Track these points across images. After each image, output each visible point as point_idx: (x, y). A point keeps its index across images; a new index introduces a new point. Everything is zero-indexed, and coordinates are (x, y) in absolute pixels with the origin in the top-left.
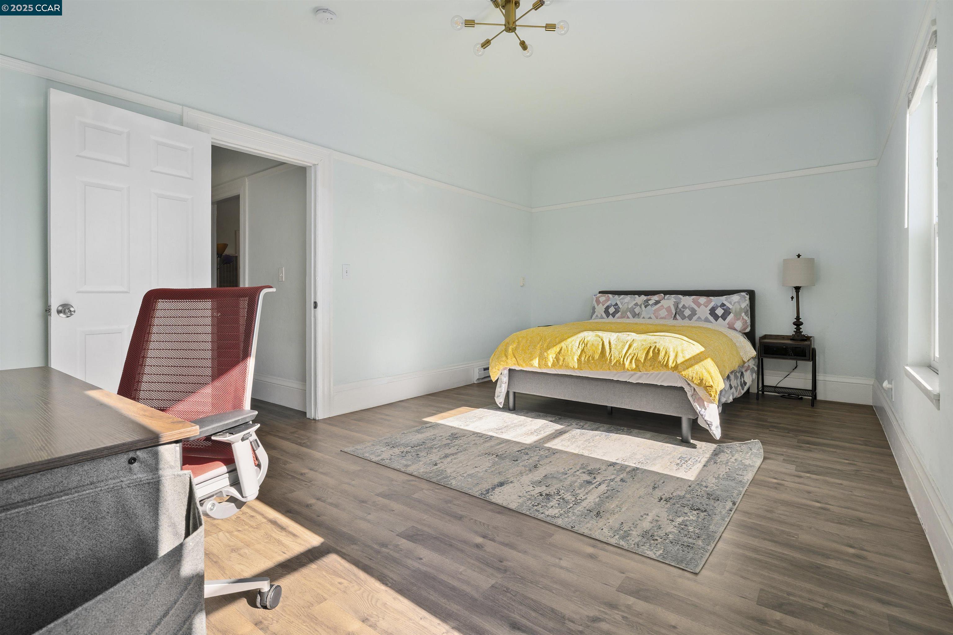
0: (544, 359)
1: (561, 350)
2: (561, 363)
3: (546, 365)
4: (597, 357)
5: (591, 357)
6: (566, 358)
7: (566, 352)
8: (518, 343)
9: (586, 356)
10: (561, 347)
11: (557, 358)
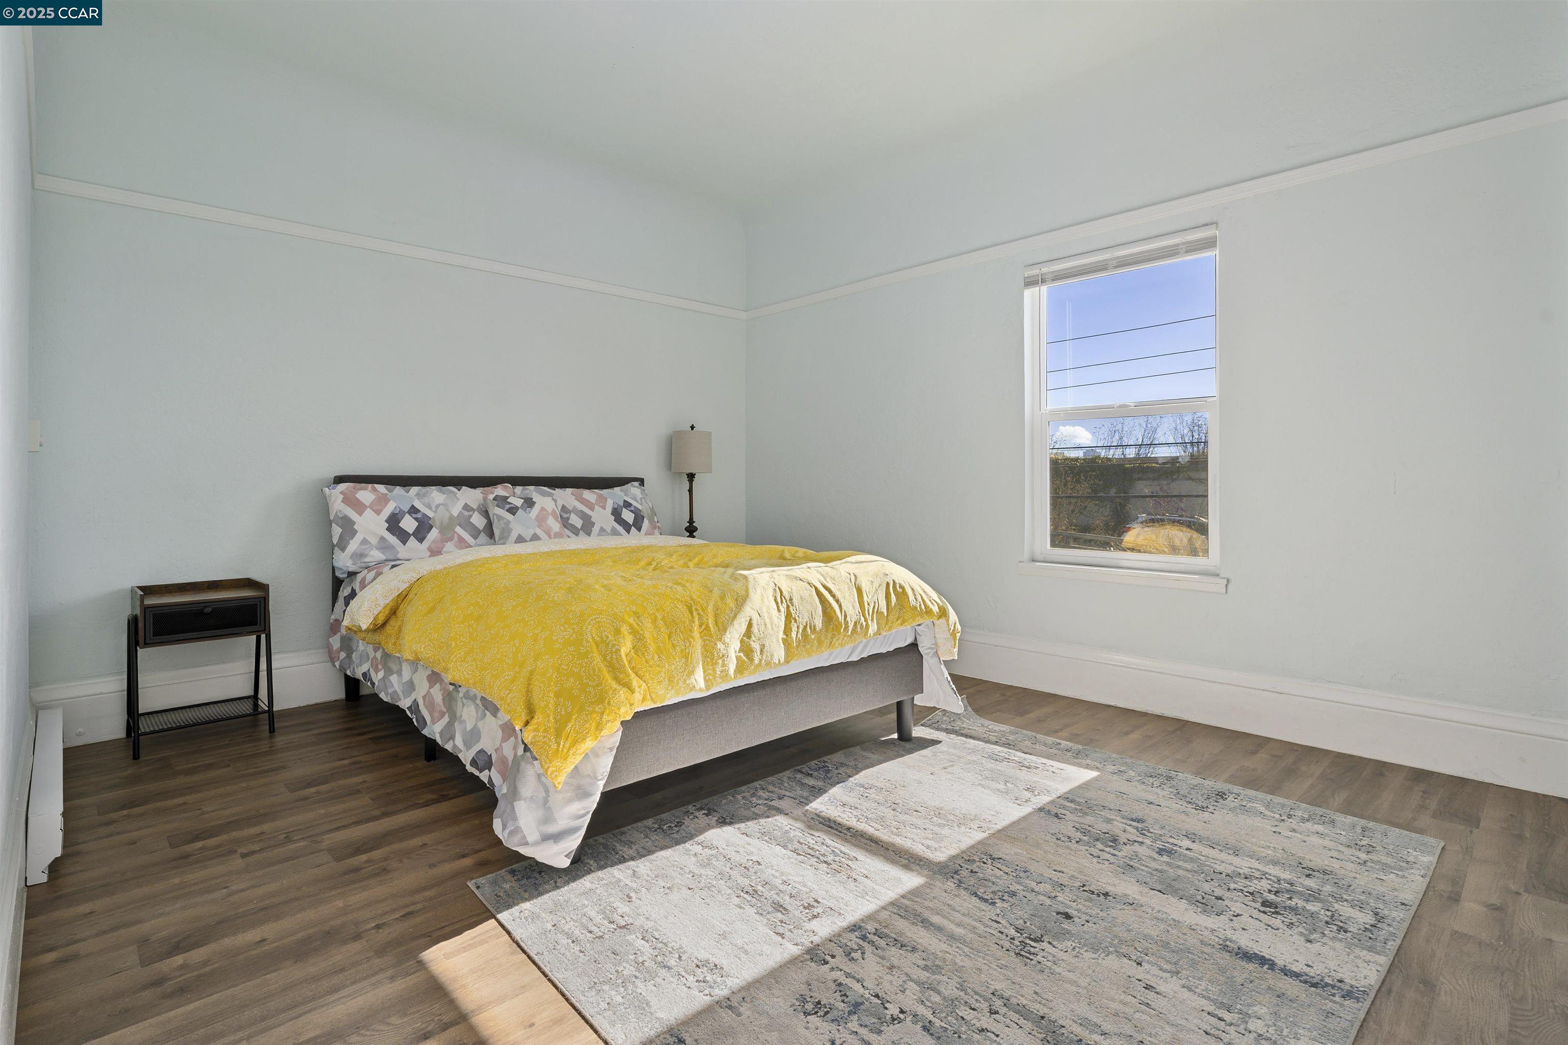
0: (720, 661)
1: (750, 625)
2: (756, 661)
3: (725, 675)
4: (819, 623)
5: (808, 626)
6: (767, 643)
7: (762, 628)
8: (634, 632)
9: (798, 627)
10: (748, 619)
11: (746, 649)
